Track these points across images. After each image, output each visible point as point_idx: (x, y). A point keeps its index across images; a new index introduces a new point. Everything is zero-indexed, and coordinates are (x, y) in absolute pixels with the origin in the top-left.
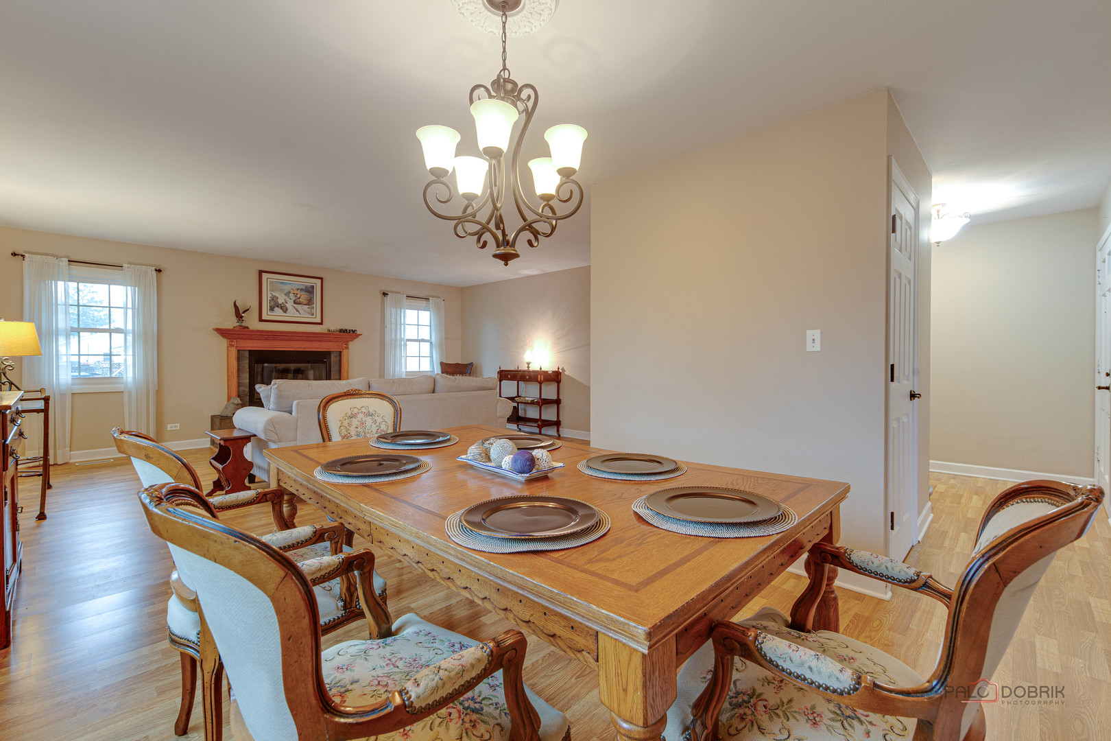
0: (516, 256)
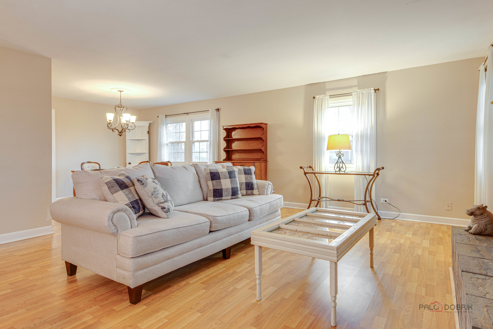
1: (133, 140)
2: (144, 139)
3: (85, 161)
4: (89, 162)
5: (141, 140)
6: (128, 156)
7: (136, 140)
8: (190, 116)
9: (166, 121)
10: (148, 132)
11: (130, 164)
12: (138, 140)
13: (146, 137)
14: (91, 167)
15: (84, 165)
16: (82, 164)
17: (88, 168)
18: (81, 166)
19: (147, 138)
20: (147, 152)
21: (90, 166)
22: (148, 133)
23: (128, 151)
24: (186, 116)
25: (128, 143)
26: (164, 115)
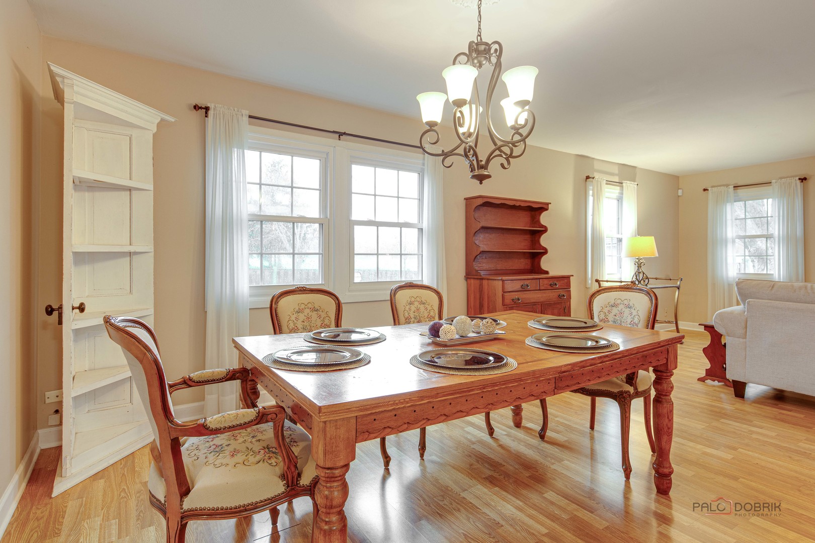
0: (489, 177)
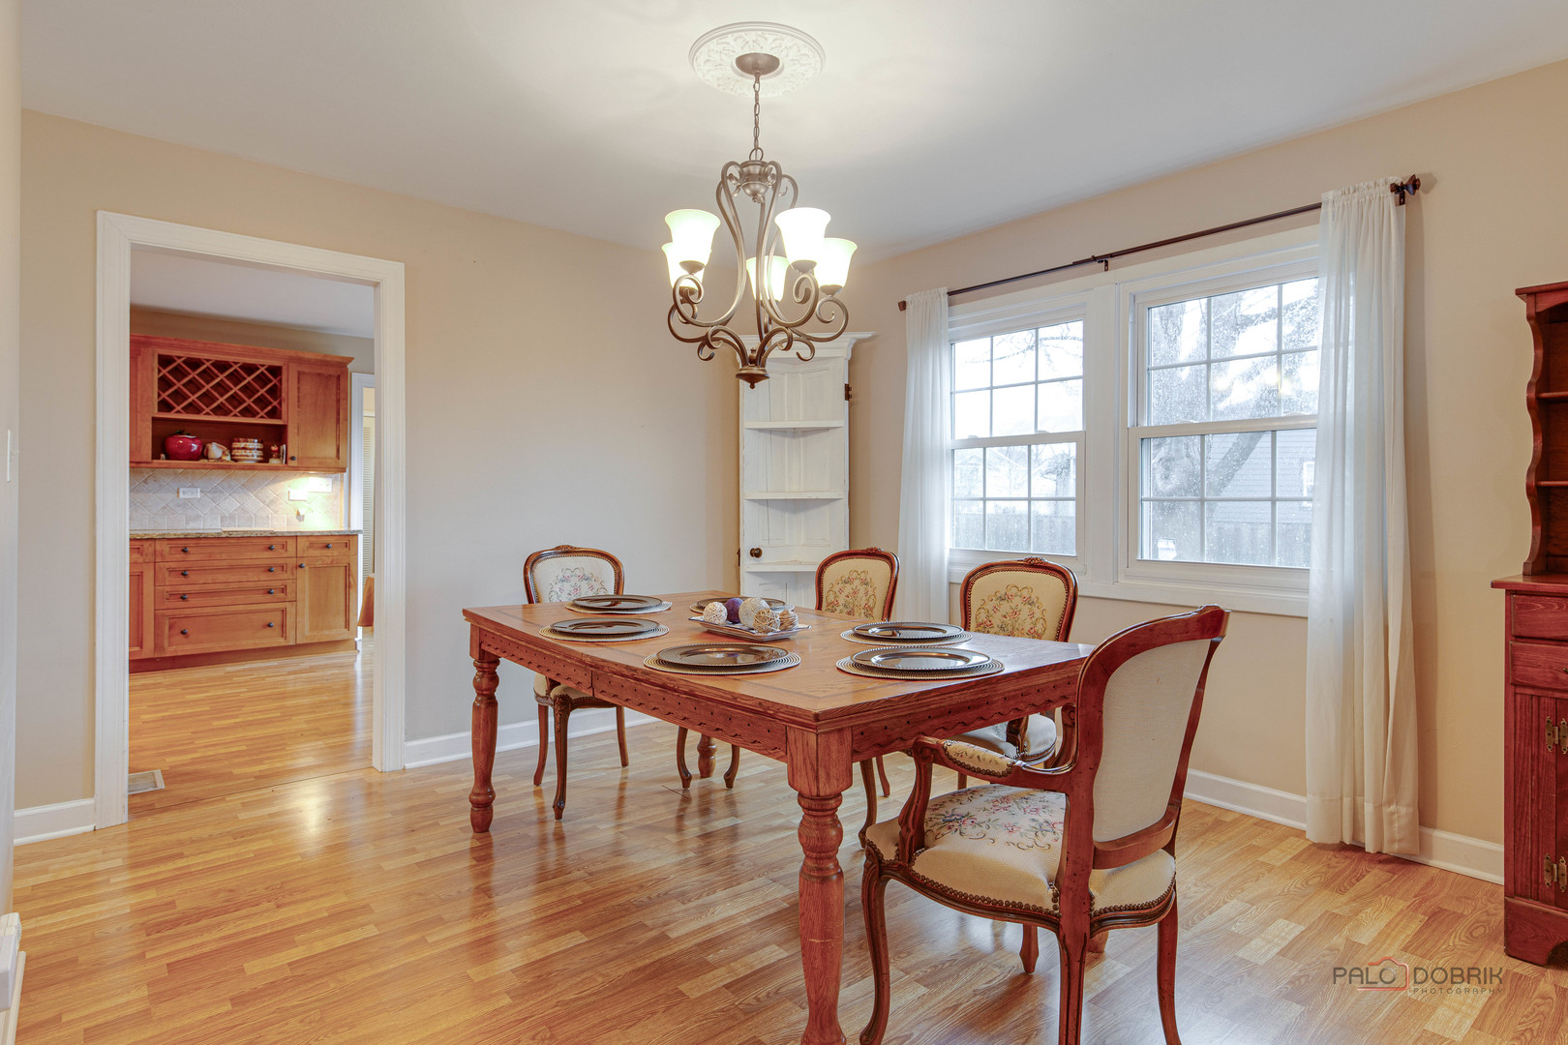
1: (771, 431)
2: (827, 429)
3: (548, 544)
4: (567, 551)
5: (806, 432)
6: (749, 514)
7: (783, 432)
8: (1124, 272)
9: (951, 325)
10: (848, 388)
11: (756, 553)
12: (795, 433)
13: (836, 414)
14: (573, 580)
15: (541, 568)
16: (533, 561)
17: (559, 585)
18: (525, 572)
19: (842, 422)
20: (842, 493)
21: (568, 573)
22: (848, 397)
23: (748, 491)
24: (1096, 276)
25: (752, 448)
26: (945, 290)
